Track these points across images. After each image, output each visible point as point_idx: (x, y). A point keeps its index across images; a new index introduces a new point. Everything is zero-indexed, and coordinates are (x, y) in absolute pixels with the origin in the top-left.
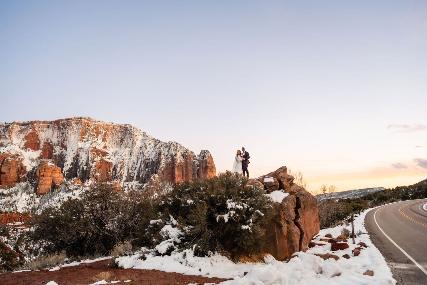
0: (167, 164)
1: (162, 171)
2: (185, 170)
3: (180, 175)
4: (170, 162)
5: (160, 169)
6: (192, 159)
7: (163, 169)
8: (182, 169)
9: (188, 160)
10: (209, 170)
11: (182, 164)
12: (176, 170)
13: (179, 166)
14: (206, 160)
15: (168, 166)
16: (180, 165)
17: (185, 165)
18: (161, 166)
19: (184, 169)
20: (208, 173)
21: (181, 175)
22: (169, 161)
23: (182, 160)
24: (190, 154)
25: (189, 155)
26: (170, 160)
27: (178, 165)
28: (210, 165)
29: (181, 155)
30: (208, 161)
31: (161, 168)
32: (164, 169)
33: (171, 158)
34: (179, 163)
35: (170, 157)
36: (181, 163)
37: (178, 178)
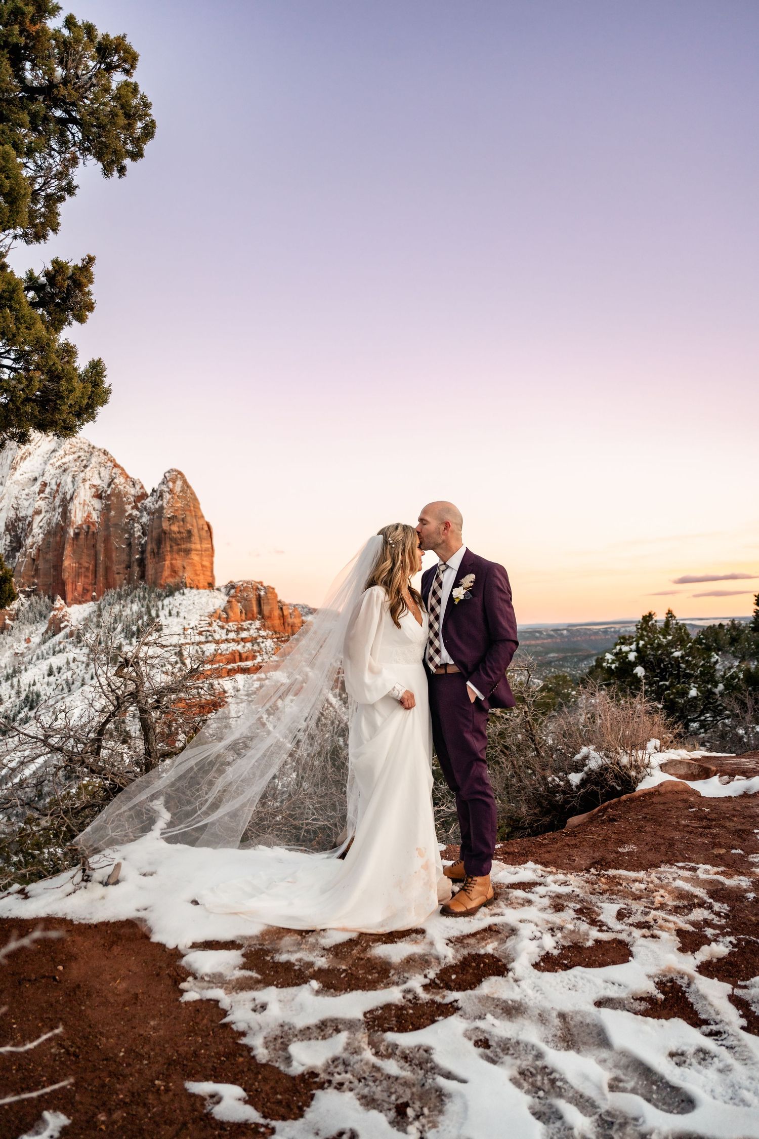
0: (49, 532)
1: (30, 561)
2: (102, 550)
3: (83, 570)
4: (57, 524)
5: (26, 550)
6: (128, 507)
7: (33, 551)
8: (94, 546)
9: (113, 513)
10: (171, 547)
11: (93, 529)
12: (68, 551)
13: (82, 536)
14: (162, 507)
15: (51, 540)
16: (87, 533)
17: (102, 533)
18: (29, 541)
19: (101, 547)
20: (168, 558)
21: (88, 569)
22: (54, 521)
23: (95, 516)
24: (121, 487)
25: (120, 492)
26: (59, 518)
27: (77, 535)
28: (175, 528)
29: (94, 496)
30: (168, 513)
31: (28, 546)
32: (39, 550)
33: (60, 510)
34: (80, 527)
35: (59, 507)
36: (89, 527)
37: (74, 583)
